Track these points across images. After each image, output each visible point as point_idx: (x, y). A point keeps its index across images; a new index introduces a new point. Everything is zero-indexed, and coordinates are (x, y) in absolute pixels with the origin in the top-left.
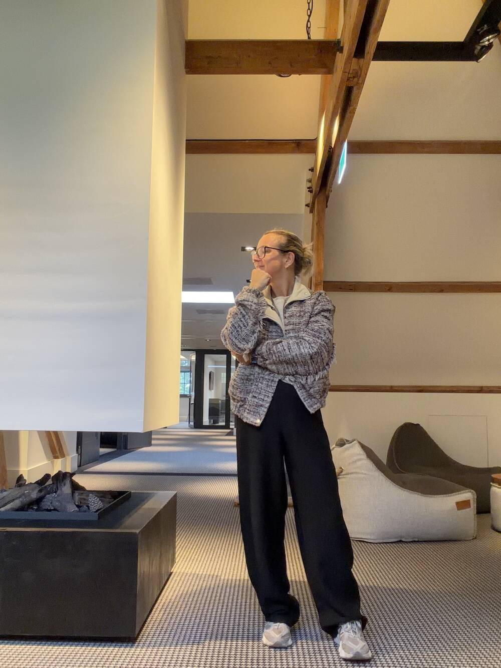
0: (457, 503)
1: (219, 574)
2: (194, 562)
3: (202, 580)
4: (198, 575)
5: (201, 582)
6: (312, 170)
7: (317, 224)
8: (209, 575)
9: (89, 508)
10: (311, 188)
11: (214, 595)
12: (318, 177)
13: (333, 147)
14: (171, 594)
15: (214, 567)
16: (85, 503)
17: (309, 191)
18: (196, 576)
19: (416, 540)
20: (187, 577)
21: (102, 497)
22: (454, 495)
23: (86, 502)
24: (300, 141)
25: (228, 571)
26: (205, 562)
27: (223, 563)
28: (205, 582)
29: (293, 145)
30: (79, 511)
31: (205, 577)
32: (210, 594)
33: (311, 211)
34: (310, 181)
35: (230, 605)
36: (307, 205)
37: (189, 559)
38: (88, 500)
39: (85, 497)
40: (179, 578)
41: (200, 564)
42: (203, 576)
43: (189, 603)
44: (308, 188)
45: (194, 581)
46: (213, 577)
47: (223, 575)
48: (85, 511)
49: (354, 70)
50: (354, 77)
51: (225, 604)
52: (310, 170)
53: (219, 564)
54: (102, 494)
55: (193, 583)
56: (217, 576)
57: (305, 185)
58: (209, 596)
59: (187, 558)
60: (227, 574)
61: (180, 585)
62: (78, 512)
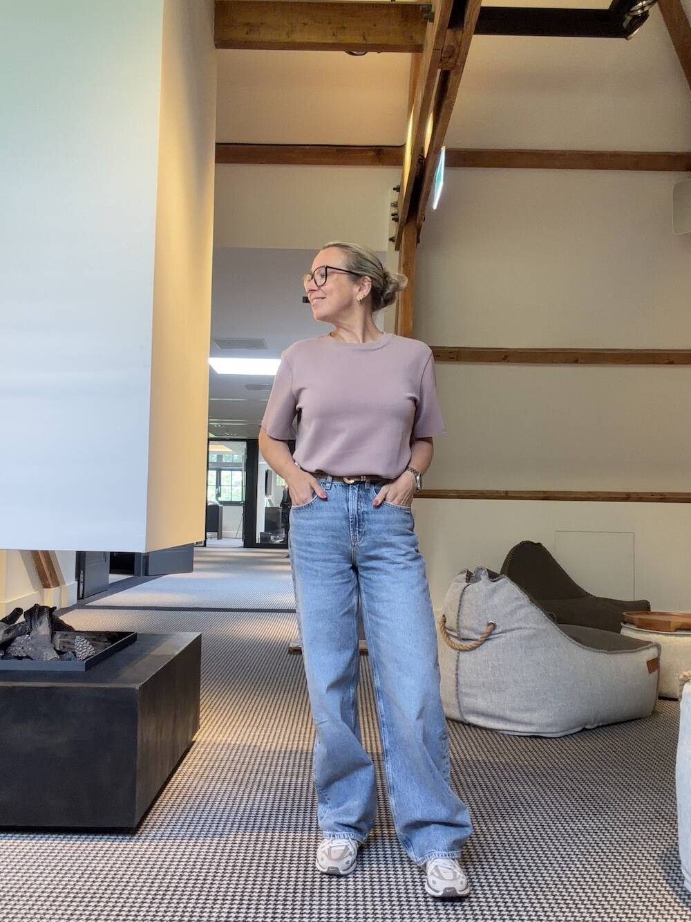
0: (648, 663)
1: (259, 743)
2: (226, 727)
5: (233, 754)
6: (398, 189)
7: (404, 266)
8: (245, 745)
9: (75, 655)
10: (397, 214)
11: (248, 772)
12: (405, 199)
13: (425, 157)
14: (191, 770)
15: (252, 735)
16: (69, 648)
17: (393, 219)
20: (215, 747)
21: (94, 640)
23: (71, 646)
24: (382, 148)
25: (271, 740)
26: (240, 728)
27: (265, 729)
28: (239, 754)
29: (371, 154)
30: (61, 659)
32: (243, 769)
33: (397, 248)
34: (395, 205)
35: (268, 785)
36: (391, 240)
38: (74, 645)
39: (70, 640)
40: (203, 749)
41: (234, 729)
42: (236, 746)
43: (214, 783)
46: (249, 747)
47: (263, 745)
48: (70, 659)
49: (448, 46)
50: (450, 57)
52: (394, 189)
53: (259, 731)
54: (94, 637)
56: (255, 746)
57: (389, 211)
58: (242, 773)
59: (216, 723)
60: (269, 745)
61: (204, 758)
62: (58, 660)
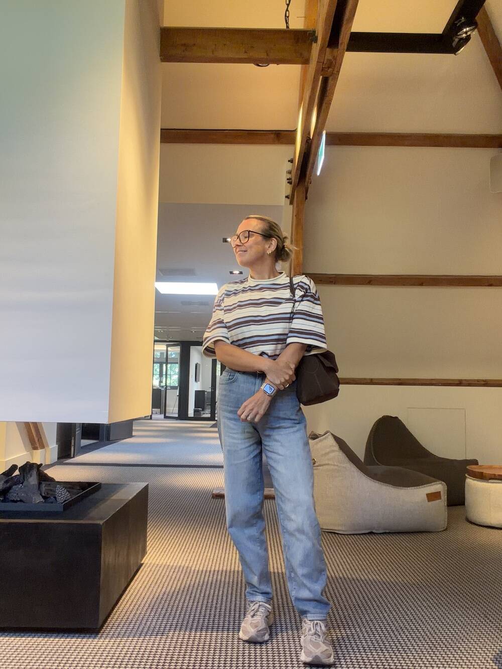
0: (428, 495)
2: (166, 553)
3: (172, 571)
4: (169, 566)
6: (291, 161)
7: (296, 216)
9: (56, 500)
10: (291, 179)
12: (297, 169)
13: (311, 138)
16: (52, 495)
17: (288, 182)
18: (166, 567)
19: (387, 531)
20: (158, 568)
21: (70, 488)
22: (425, 487)
23: (53, 493)
24: (280, 132)
25: (199, 563)
26: (177, 553)
28: (175, 574)
29: (272, 136)
30: (46, 502)
31: (176, 568)
33: (291, 203)
34: (290, 172)
35: (197, 596)
36: (287, 197)
37: (161, 550)
38: (55, 491)
39: (52, 489)
40: (149, 569)
41: (172, 555)
42: (174, 567)
43: (157, 595)
44: (288, 179)
45: (164, 572)
46: (183, 568)
47: (194, 567)
48: (52, 503)
49: (328, 59)
50: (329, 68)
51: (193, 595)
52: (289, 161)
53: (190, 555)
54: (70, 486)
55: (162, 575)
56: (188, 567)
57: (284, 177)
59: (159, 550)
60: (198, 566)
62: (43, 503)
